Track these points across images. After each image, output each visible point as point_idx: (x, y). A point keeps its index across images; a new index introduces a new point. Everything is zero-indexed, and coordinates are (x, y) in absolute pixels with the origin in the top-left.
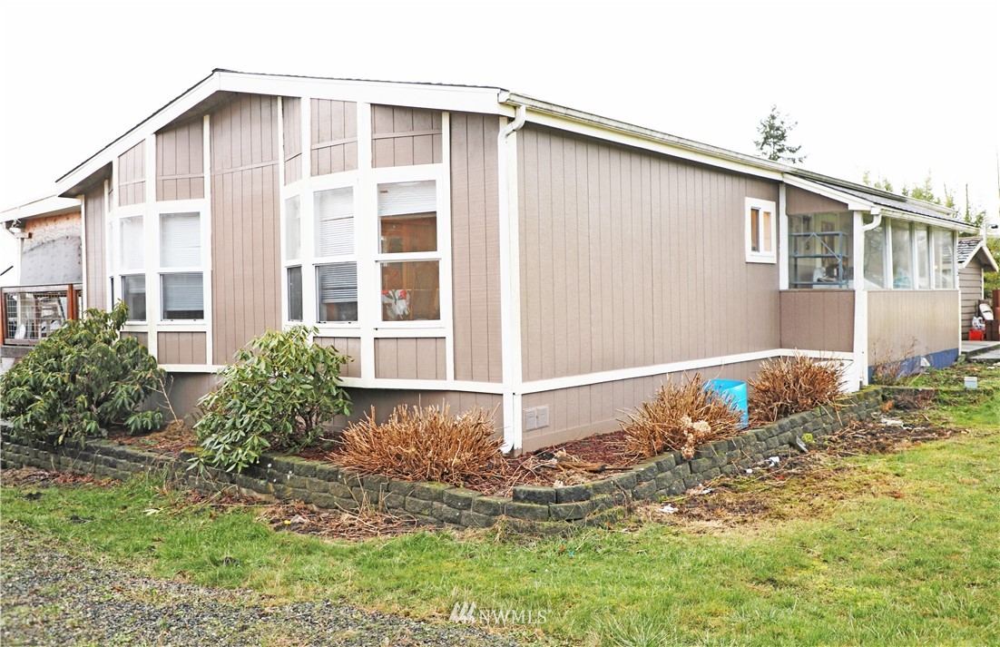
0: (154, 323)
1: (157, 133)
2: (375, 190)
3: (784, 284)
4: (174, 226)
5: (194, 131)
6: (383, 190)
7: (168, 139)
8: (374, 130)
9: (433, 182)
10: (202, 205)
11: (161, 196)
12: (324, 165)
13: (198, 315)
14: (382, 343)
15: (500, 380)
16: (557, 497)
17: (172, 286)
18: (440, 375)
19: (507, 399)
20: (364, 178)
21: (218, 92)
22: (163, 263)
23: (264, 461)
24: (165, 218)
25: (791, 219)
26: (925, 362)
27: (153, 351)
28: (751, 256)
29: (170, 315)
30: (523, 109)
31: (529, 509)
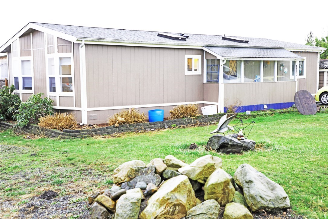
0: (21, 91)
1: (20, 37)
2: (58, 59)
3: (205, 81)
4: (25, 63)
5: (28, 37)
6: (61, 59)
7: (22, 39)
8: (58, 44)
9: (70, 57)
10: (30, 58)
11: (21, 55)
12: (50, 52)
13: (31, 88)
14: (61, 98)
15: (81, 107)
16: (72, 132)
17: (26, 80)
18: (72, 106)
19: (82, 112)
20: (57, 56)
21: (30, 28)
22: (23, 74)
23: (28, 125)
24: (23, 61)
25: (207, 60)
26: (265, 106)
27: (21, 99)
28: (187, 73)
29: (25, 88)
30: (83, 41)
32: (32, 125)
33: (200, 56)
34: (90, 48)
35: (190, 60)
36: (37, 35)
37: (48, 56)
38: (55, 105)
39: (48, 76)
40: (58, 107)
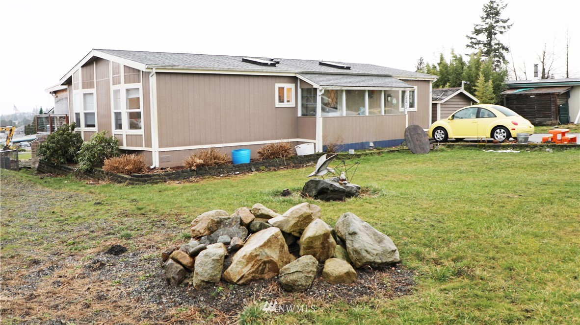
0: (83, 129)
1: (82, 67)
2: (125, 90)
3: (299, 114)
4: (88, 97)
5: (91, 66)
6: (128, 90)
7: (85, 68)
8: (125, 73)
9: (139, 89)
10: (93, 91)
11: (83, 88)
12: (115, 83)
13: (94, 126)
14: (128, 136)
15: (151, 147)
16: (141, 176)
17: (88, 116)
18: (141, 146)
19: (153, 153)
20: (123, 87)
21: (94, 56)
22: (85, 109)
23: (91, 169)
24: (85, 95)
25: (302, 90)
26: (372, 144)
27: (83, 138)
28: (278, 104)
29: (88, 126)
30: (154, 69)
31: (133, 179)
32: (95, 168)
33: (294, 85)
34: (162, 77)
35: (281, 90)
36: (101, 63)
37: (113, 88)
38: (122, 145)
39: (113, 111)
40: (125, 147)
